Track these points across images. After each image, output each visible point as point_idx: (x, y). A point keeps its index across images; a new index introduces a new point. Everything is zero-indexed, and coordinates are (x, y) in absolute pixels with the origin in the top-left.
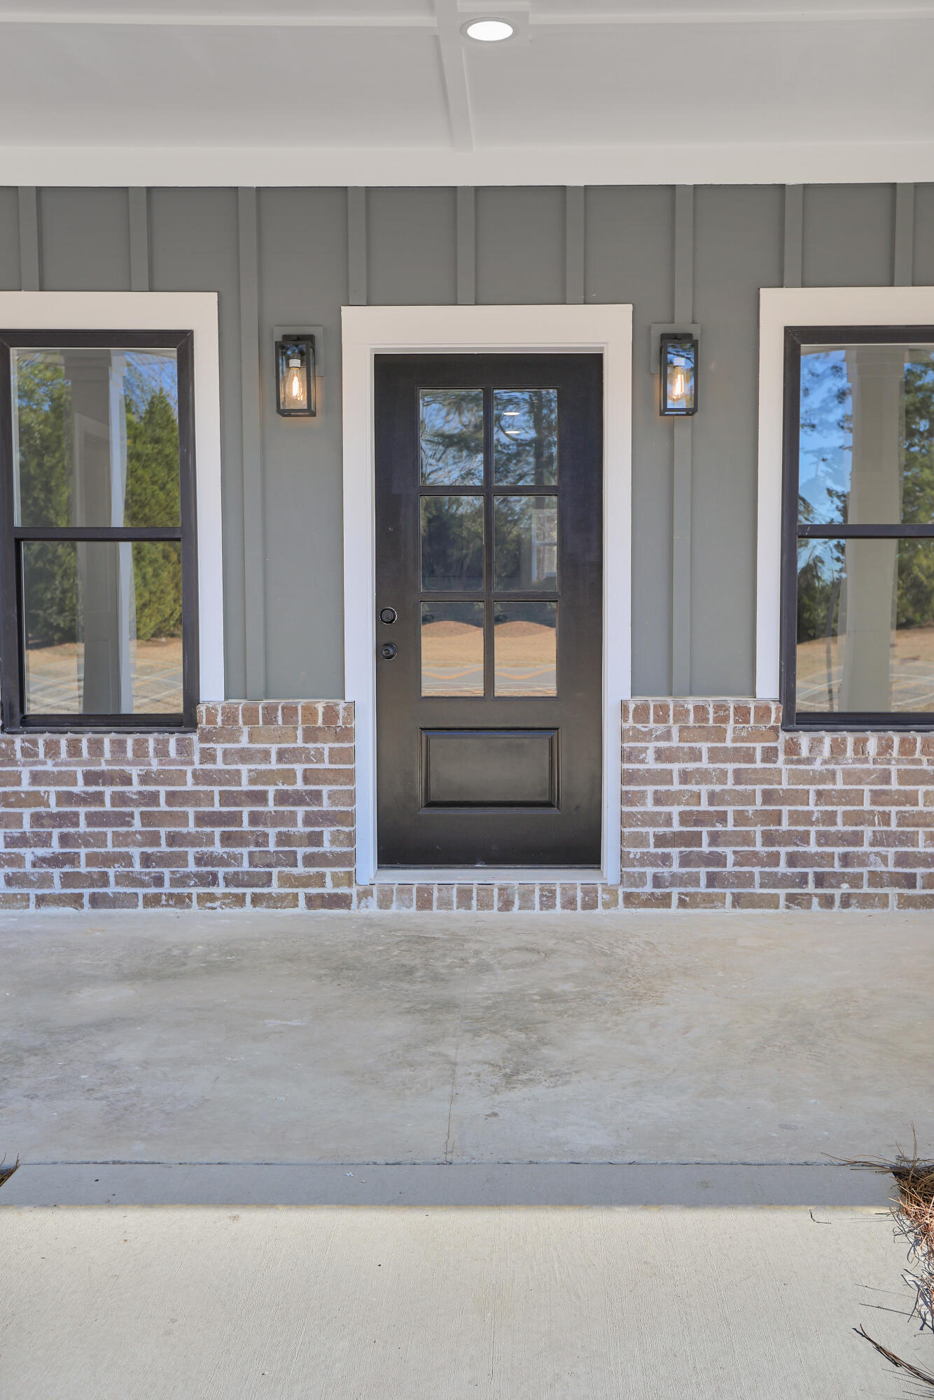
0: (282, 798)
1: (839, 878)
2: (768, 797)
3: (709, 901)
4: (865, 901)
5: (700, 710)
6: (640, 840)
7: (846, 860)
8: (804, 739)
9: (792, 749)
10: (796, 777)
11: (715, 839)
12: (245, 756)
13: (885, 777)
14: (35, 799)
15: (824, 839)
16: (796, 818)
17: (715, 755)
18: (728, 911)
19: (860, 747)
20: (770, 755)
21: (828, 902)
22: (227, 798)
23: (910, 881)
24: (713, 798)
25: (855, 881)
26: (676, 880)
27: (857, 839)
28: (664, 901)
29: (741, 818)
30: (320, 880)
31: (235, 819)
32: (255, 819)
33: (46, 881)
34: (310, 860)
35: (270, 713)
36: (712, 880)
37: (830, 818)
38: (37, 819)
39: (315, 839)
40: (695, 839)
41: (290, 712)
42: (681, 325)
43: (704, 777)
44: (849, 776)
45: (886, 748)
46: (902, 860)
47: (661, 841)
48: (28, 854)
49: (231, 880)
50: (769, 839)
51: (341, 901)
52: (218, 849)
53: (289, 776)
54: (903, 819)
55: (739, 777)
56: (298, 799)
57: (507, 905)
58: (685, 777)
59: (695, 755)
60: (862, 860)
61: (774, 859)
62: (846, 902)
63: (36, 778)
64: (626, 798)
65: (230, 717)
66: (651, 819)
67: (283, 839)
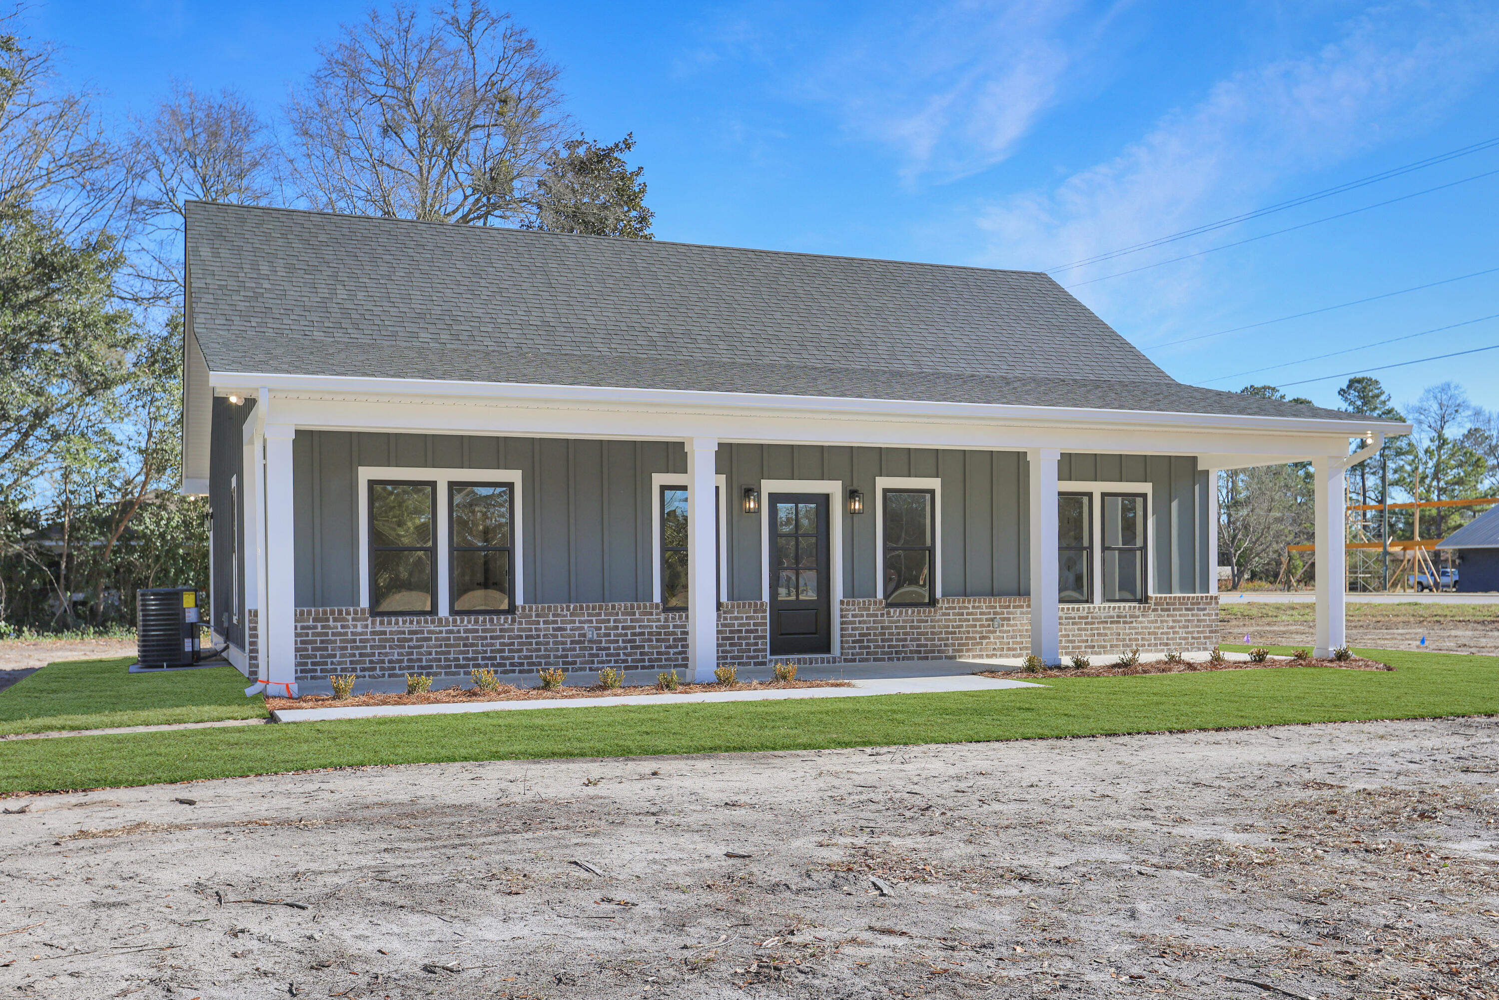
0: (747, 631)
1: (902, 652)
2: (882, 628)
3: (867, 660)
4: (908, 659)
5: (864, 602)
6: (847, 642)
7: (903, 646)
8: (892, 610)
9: (888, 613)
10: (890, 622)
11: (868, 641)
12: (736, 618)
13: (913, 621)
14: (674, 633)
15: (897, 640)
16: (890, 634)
17: (868, 615)
18: (872, 663)
19: (907, 612)
20: (882, 615)
21: (898, 659)
22: (731, 632)
23: (920, 652)
24: (868, 628)
25: (906, 652)
26: (858, 654)
27: (905, 640)
28: (854, 660)
29: (875, 635)
30: (757, 657)
31: (733, 638)
32: (739, 638)
33: (677, 660)
34: (755, 651)
35: (744, 607)
36: (868, 653)
37: (898, 634)
38: (674, 640)
39: (756, 644)
40: (863, 641)
41: (750, 605)
42: (855, 487)
43: (865, 622)
44: (904, 621)
45: (913, 612)
46: (918, 646)
47: (854, 642)
48: (672, 651)
49: (732, 658)
50: (883, 640)
51: (764, 663)
52: (728, 648)
53: (749, 625)
54: (918, 634)
55: (874, 622)
56: (751, 631)
57: (811, 663)
58: (860, 622)
59: (862, 616)
60: (907, 646)
61: (884, 647)
62: (903, 659)
63: (674, 627)
64: (842, 629)
65: (733, 606)
66: (850, 635)
67: (747, 644)
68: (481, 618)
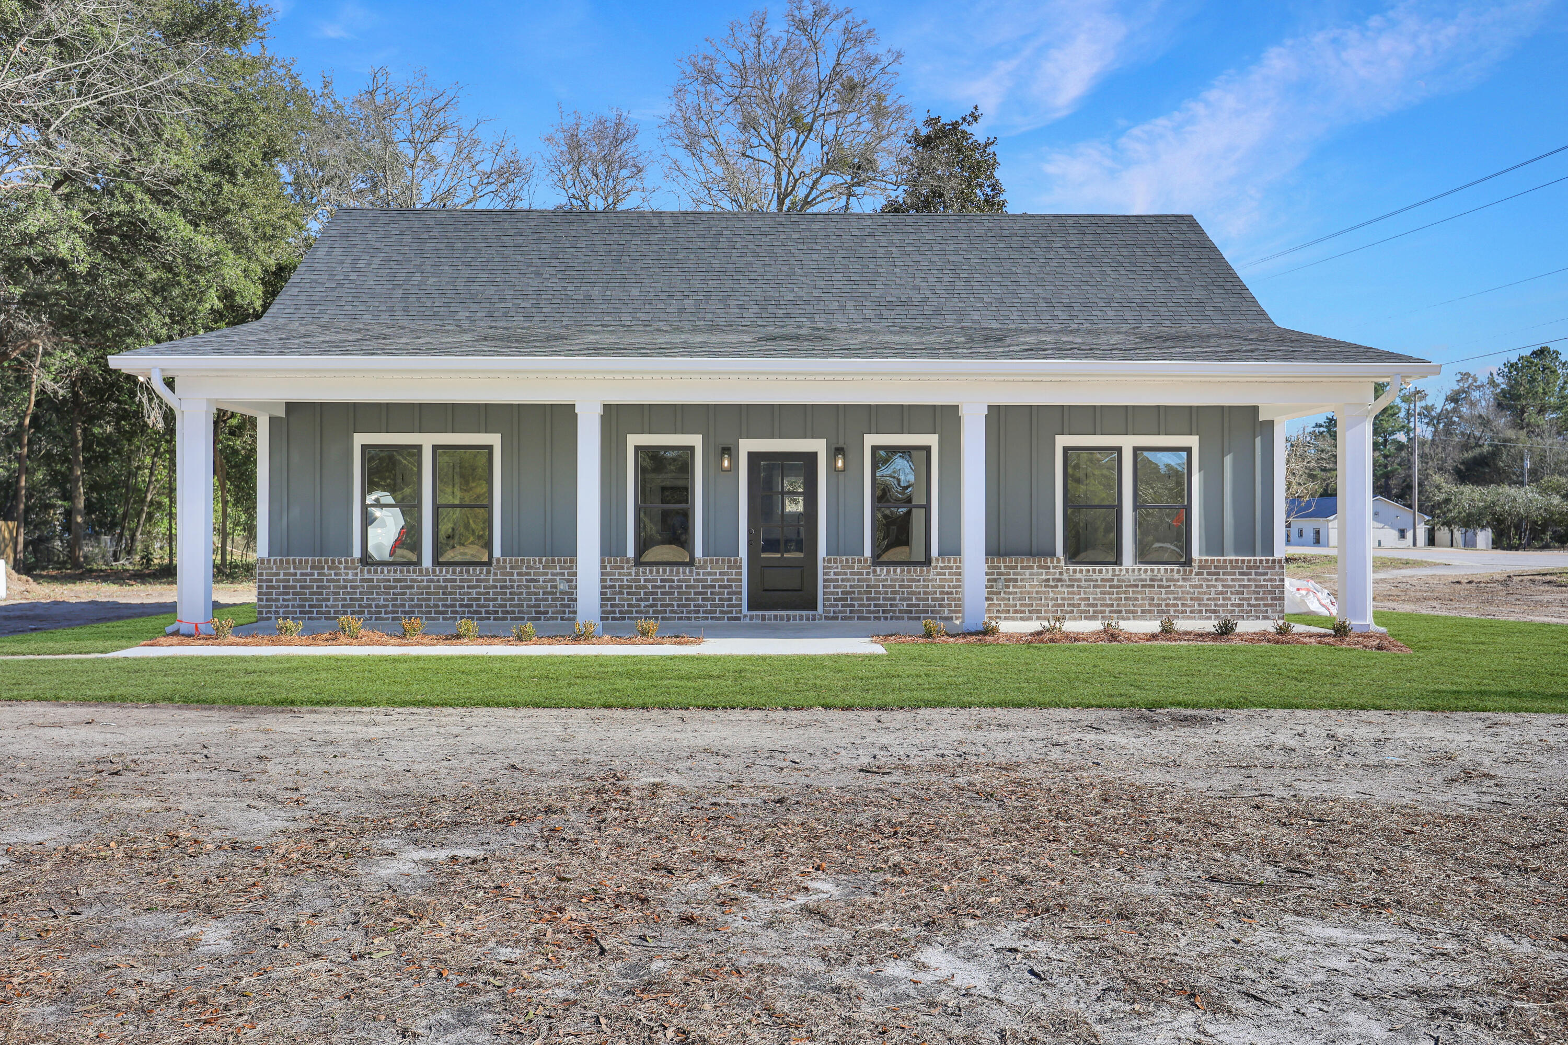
0: (720, 587)
1: (889, 611)
2: (868, 586)
3: (850, 618)
4: (898, 618)
5: (847, 560)
6: (829, 600)
7: (891, 605)
8: (878, 569)
9: (875, 571)
10: (876, 580)
11: (852, 599)
12: (709, 574)
13: (903, 580)
14: (645, 587)
15: (884, 599)
16: (876, 593)
17: (851, 574)
18: (856, 621)
19: (895, 571)
20: (868, 573)
21: (886, 618)
22: (703, 587)
23: (911, 612)
24: (851, 587)
25: (894, 612)
26: (840, 612)
27: (894, 599)
28: (836, 618)
29: (859, 593)
30: (731, 612)
31: (706, 593)
32: (712, 593)
33: (648, 612)
34: (728, 606)
35: (717, 562)
36: (851, 612)
37: (886, 593)
38: (645, 593)
39: (730, 599)
40: (846, 599)
41: (723, 561)
42: (841, 445)
43: (848, 580)
44: (892, 580)
45: (902, 571)
46: (908, 605)
47: (835, 600)
48: (642, 604)
49: (704, 612)
50: (868, 599)
51: (738, 619)
52: (700, 602)
53: (723, 580)
54: (908, 593)
55: (859, 580)
56: (725, 587)
57: (789, 620)
58: (843, 580)
59: (846, 574)
60: (896, 606)
61: (870, 605)
62: (892, 618)
63: (645, 581)
64: (825, 587)
65: (705, 562)
66: (832, 593)
67: (720, 599)
68: (458, 569)
